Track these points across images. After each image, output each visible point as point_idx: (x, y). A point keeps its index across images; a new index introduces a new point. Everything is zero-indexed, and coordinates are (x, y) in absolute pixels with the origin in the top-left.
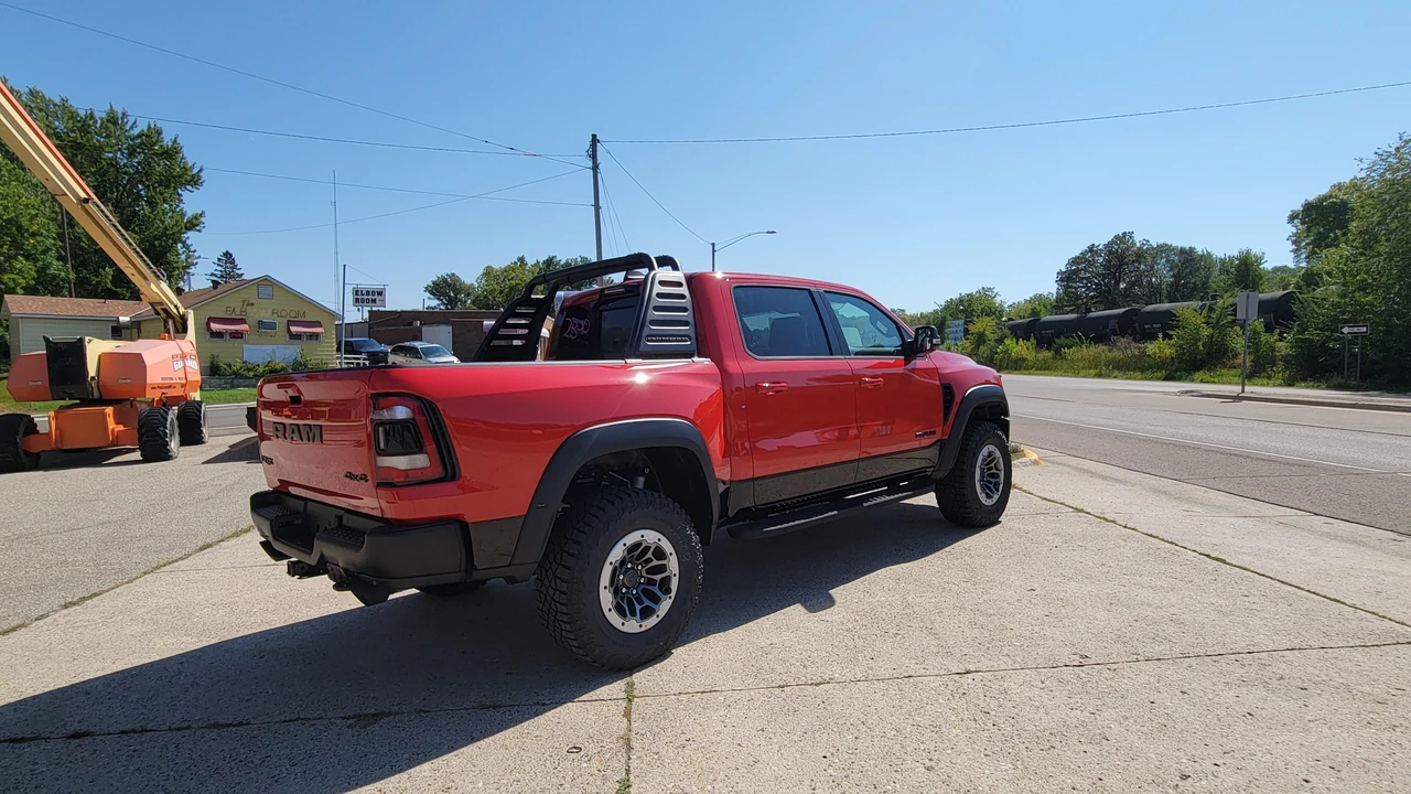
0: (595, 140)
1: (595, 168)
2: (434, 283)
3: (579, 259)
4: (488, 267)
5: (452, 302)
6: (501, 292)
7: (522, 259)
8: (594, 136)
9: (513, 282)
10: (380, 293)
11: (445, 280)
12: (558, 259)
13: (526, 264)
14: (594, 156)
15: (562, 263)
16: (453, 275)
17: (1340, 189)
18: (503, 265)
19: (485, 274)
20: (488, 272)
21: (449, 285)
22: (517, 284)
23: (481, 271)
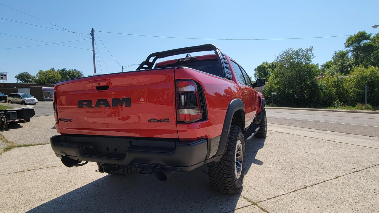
0: (93, 30)
1: (93, 39)
2: (19, 75)
3: (73, 70)
4: (41, 71)
5: (26, 81)
6: (45, 79)
7: (53, 69)
8: (93, 29)
9: (50, 76)
10: (5, 75)
11: (23, 74)
12: (66, 69)
13: (55, 70)
14: (92, 35)
15: (68, 71)
16: (27, 72)
17: (264, 64)
18: (46, 70)
19: (39, 73)
20: (41, 72)
21: (25, 76)
22: (52, 77)
23: (38, 72)
